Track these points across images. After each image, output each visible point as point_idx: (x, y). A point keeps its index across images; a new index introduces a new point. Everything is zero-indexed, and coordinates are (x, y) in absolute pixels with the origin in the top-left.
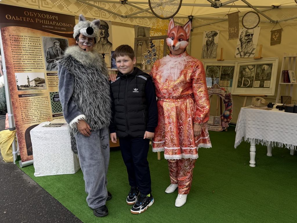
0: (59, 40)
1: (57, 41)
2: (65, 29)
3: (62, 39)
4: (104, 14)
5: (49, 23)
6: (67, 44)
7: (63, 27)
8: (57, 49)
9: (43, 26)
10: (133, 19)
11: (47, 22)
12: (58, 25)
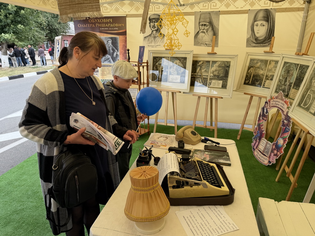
0: (111, 38)
1: (110, 39)
2: (117, 29)
3: (114, 37)
4: (158, 7)
5: (105, 26)
6: (118, 41)
7: (116, 27)
8: (109, 46)
9: (101, 29)
10: (195, 5)
11: (103, 25)
12: (112, 26)
